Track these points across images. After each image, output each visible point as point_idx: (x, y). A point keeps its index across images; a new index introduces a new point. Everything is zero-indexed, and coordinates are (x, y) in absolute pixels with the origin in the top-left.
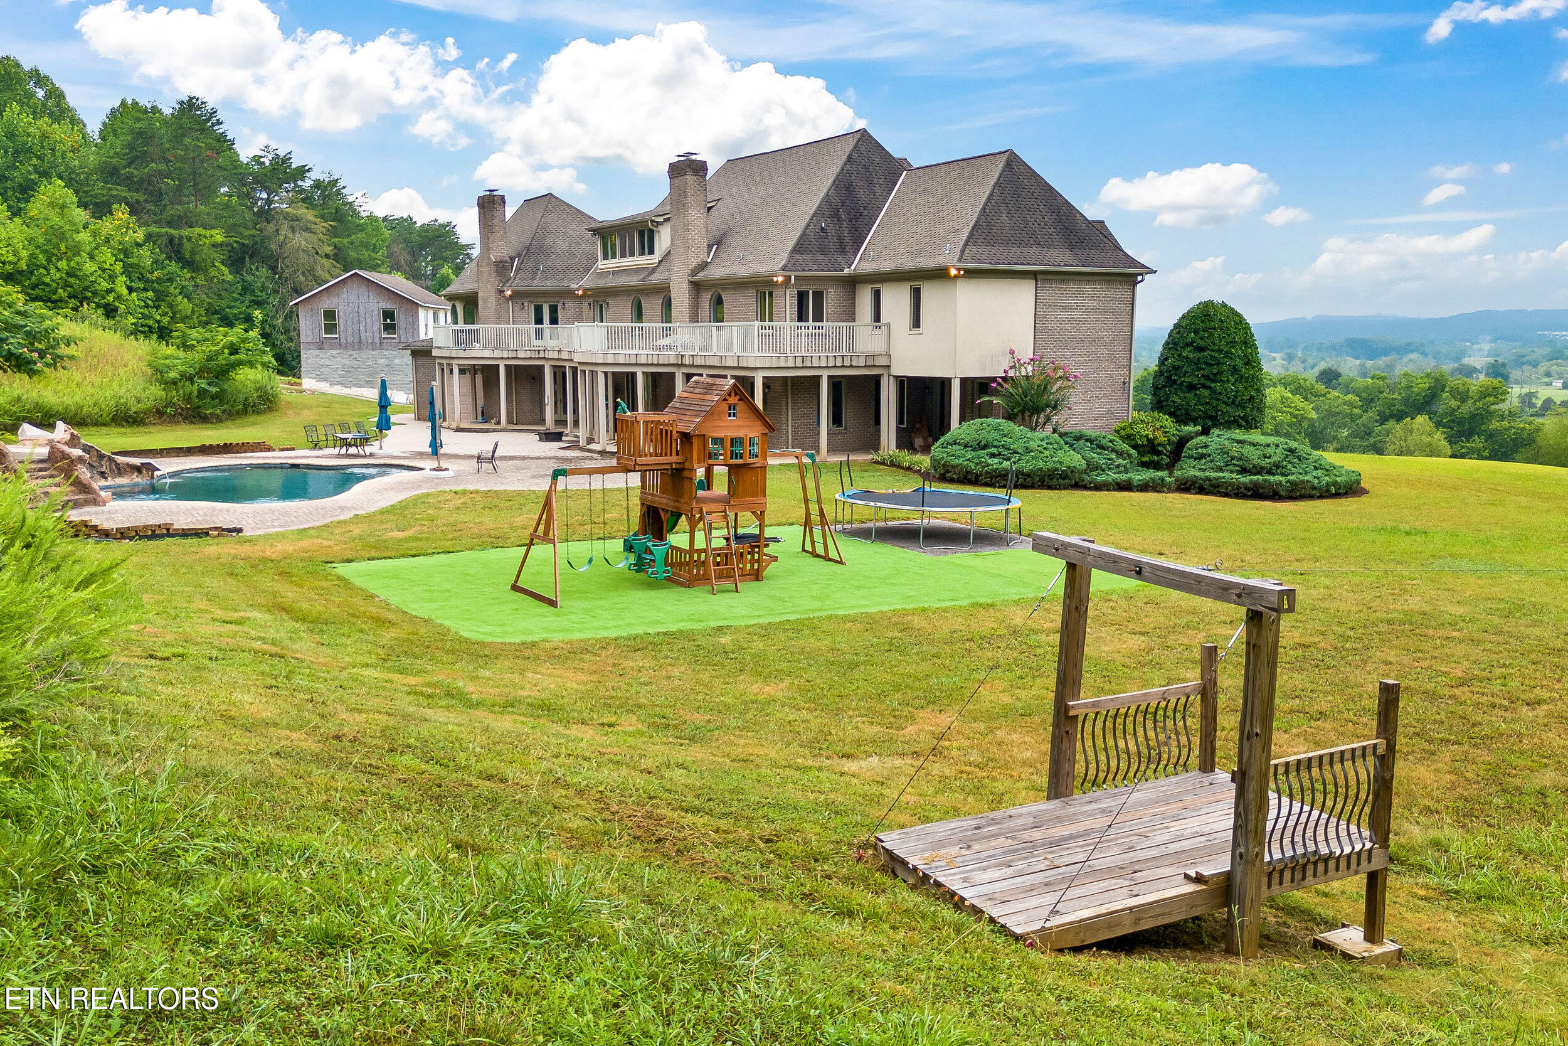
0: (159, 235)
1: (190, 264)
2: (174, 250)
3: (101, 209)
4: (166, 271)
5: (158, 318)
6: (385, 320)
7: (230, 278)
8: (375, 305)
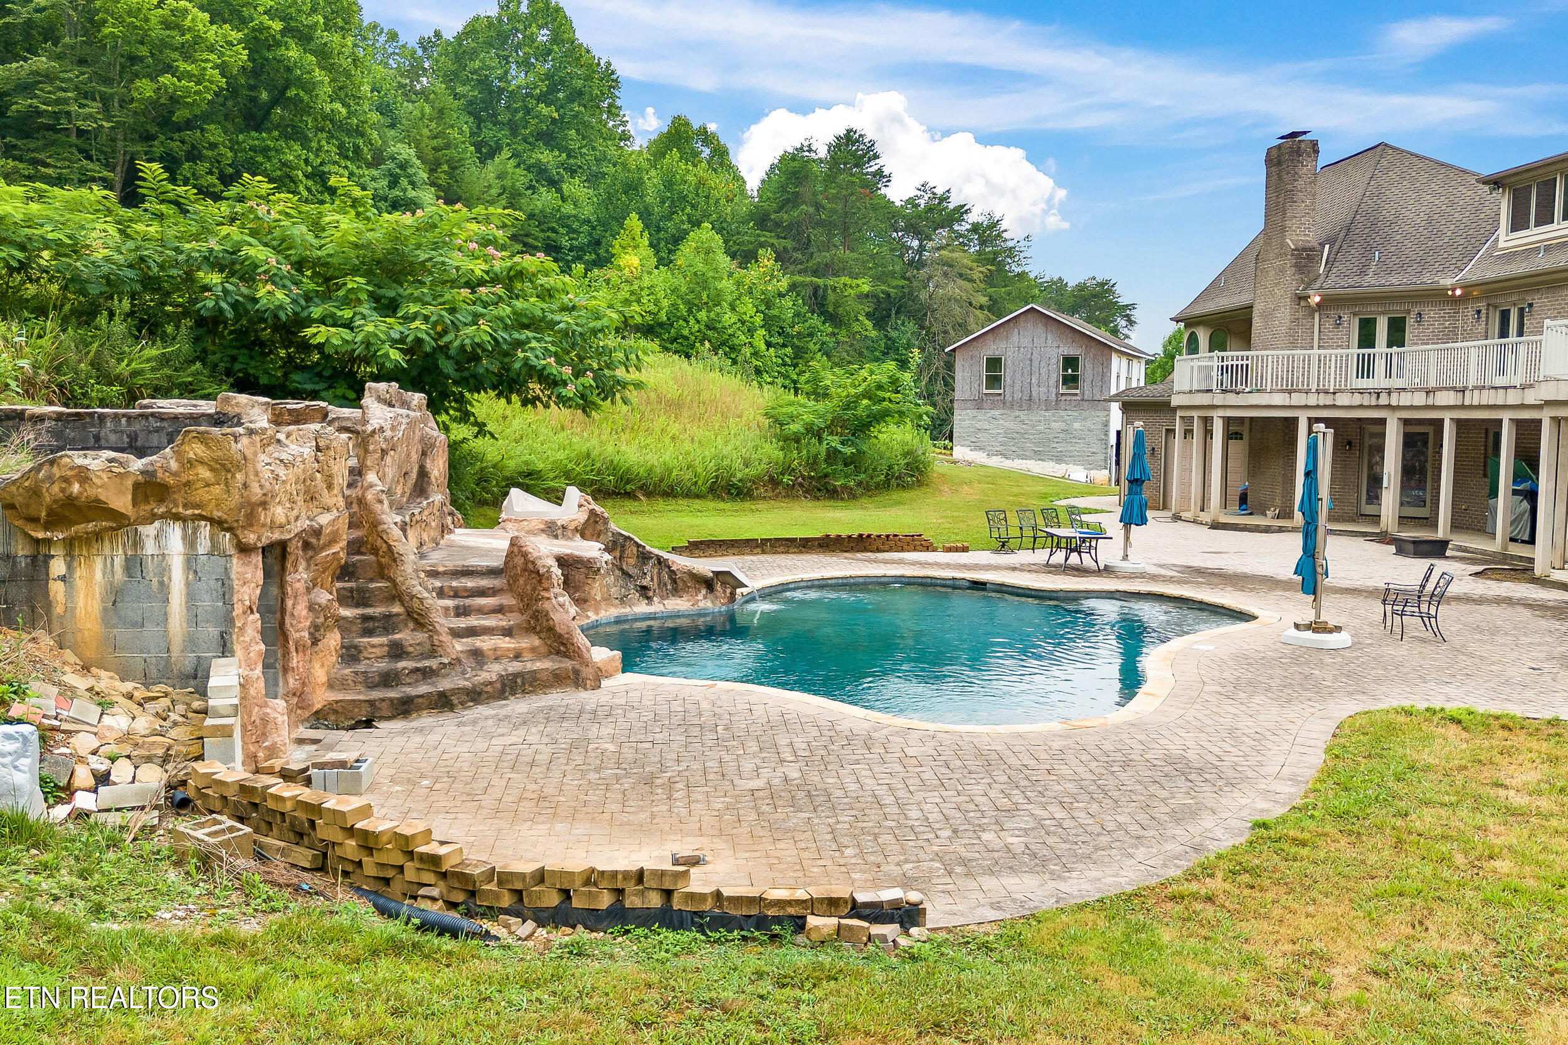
0: (803, 285)
1: (833, 319)
2: (818, 301)
3: (745, 257)
4: (807, 324)
5: (795, 377)
6: (1065, 369)
7: (874, 334)
8: (1055, 349)
